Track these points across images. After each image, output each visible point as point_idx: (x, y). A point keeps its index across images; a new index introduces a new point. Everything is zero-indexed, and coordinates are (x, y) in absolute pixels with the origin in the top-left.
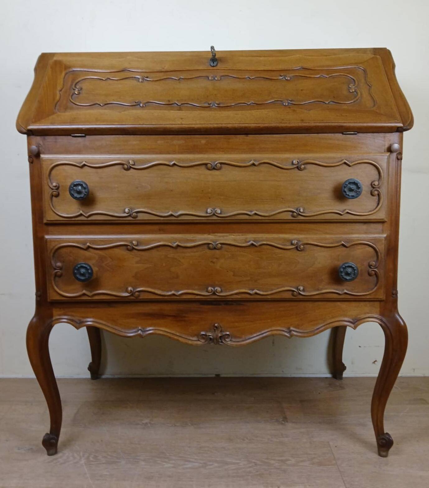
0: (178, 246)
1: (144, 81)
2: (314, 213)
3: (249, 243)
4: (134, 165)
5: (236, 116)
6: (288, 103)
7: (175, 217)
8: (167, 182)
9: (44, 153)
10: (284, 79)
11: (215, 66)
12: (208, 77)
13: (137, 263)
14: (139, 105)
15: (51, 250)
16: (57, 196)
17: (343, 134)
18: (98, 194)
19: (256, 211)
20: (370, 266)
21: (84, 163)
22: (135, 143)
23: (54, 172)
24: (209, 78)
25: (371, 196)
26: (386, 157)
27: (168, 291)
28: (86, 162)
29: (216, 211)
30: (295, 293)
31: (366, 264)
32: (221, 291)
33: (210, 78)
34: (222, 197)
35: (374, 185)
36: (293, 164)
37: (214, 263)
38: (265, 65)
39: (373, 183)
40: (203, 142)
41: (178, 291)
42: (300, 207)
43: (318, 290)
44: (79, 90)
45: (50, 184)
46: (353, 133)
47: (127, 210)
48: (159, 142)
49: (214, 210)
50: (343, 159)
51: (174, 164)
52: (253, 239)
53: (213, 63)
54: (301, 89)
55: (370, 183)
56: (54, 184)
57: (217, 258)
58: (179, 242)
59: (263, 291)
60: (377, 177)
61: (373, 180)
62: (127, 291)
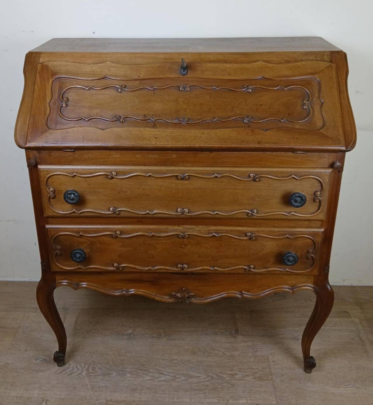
0: (153, 236)
1: (123, 91)
2: (265, 214)
3: (211, 235)
4: (116, 175)
5: (203, 135)
6: (248, 121)
7: (151, 214)
8: (144, 189)
9: (40, 164)
10: (246, 90)
11: (186, 74)
12: (179, 87)
13: (120, 247)
14: (120, 120)
15: (52, 237)
16: (54, 198)
17: (293, 153)
18: (87, 197)
19: (218, 211)
20: (308, 252)
21: (75, 174)
22: (116, 156)
23: (50, 180)
24: (179, 89)
25: (313, 202)
26: (329, 173)
27: (146, 267)
28: (76, 173)
29: (185, 211)
30: (247, 270)
31: (305, 251)
32: (188, 268)
33: (181, 89)
34: (190, 201)
35: (317, 194)
36: (249, 176)
37: (182, 248)
38: (230, 75)
39: (316, 193)
40: (174, 156)
41: (154, 267)
42: (254, 209)
43: (265, 268)
44: (66, 102)
45: (48, 190)
46: (302, 152)
47: (111, 209)
48: (137, 156)
49: (183, 210)
50: (292, 175)
51: (150, 176)
52: (214, 231)
53: (184, 71)
54: (260, 104)
55: (313, 192)
56: (51, 189)
57: (185, 245)
58: (155, 232)
59: (222, 268)
60: (320, 188)
61: (316, 190)
62: (113, 266)
